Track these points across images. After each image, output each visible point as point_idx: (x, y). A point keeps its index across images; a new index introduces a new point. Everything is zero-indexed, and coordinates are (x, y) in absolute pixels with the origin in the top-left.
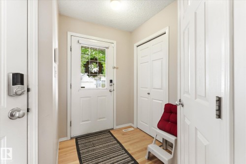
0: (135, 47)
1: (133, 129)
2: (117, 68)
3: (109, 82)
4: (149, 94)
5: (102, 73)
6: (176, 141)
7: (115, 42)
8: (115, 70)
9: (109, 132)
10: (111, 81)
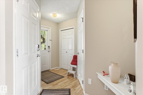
0: (60, 31)
1: (59, 69)
2: (52, 40)
3: (48, 47)
4: (67, 52)
5: (44, 43)
6: (77, 67)
7: (51, 28)
8: (51, 41)
9: (48, 71)
10: (49, 47)
